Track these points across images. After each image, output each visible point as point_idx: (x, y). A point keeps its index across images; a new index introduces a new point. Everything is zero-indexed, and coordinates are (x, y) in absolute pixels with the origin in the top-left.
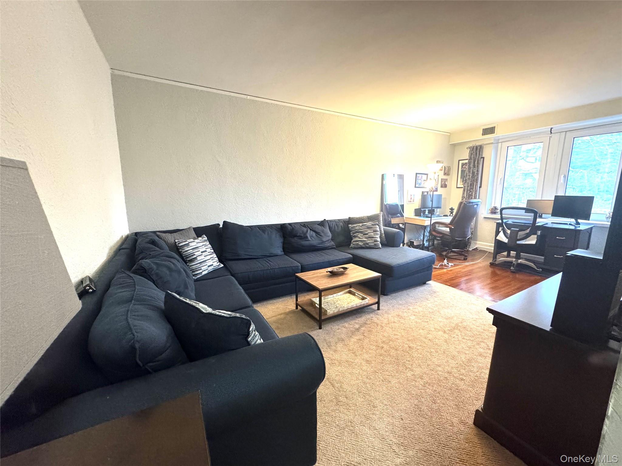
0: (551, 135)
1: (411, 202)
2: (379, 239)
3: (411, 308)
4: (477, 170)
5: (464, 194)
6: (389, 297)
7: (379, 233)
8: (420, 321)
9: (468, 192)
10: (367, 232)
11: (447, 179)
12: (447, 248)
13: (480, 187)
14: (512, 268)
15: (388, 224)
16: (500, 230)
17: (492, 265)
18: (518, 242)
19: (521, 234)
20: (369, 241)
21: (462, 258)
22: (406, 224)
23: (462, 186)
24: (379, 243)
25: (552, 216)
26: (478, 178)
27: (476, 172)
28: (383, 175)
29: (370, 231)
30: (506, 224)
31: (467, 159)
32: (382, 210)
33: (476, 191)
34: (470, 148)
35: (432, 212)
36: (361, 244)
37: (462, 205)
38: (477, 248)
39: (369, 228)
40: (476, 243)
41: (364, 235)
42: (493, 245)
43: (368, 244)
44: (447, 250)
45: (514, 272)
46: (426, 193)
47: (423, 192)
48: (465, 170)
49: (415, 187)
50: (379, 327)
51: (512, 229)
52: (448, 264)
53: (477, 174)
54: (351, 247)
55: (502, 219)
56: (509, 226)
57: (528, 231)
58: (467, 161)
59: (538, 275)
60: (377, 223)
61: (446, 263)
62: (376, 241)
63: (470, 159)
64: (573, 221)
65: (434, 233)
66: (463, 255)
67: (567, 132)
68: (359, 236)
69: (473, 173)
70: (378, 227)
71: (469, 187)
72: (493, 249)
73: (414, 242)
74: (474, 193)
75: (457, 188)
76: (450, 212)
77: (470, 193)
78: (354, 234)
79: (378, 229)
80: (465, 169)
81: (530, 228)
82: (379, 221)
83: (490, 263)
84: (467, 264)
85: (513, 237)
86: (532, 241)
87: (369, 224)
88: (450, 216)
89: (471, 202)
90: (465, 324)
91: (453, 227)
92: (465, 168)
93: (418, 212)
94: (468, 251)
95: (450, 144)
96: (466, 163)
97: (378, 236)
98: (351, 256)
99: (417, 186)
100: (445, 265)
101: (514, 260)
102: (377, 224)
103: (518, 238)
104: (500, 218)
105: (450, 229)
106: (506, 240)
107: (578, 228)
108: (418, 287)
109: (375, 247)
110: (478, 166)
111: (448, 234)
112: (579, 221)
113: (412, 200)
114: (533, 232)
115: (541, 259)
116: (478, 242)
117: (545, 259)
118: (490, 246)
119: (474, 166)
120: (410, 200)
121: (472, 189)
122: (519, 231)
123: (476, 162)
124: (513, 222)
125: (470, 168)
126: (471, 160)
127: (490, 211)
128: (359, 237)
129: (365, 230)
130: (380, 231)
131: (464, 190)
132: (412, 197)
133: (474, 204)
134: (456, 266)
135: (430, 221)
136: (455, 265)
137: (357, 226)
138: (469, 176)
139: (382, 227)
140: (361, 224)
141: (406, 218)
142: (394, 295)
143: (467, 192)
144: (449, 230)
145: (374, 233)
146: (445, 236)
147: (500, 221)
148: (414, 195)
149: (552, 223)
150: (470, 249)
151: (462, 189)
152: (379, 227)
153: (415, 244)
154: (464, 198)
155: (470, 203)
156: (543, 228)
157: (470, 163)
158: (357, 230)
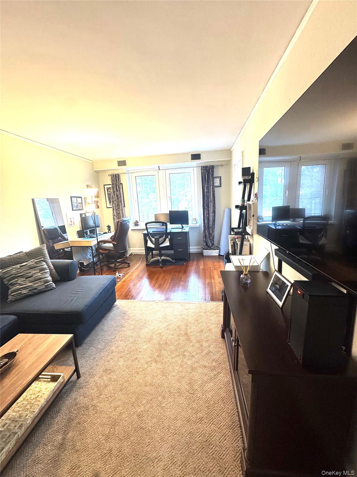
0: (158, 171)
1: (71, 225)
2: (50, 278)
3: (113, 348)
4: (120, 194)
5: (113, 212)
6: (84, 346)
7: (48, 270)
8: (129, 362)
9: (117, 211)
10: (30, 275)
11: (98, 201)
12: (114, 261)
13: (124, 207)
14: (161, 265)
15: (54, 254)
16: (147, 239)
17: (147, 265)
18: (161, 246)
19: (161, 239)
20: (36, 285)
21: (126, 265)
22: (72, 247)
23: (111, 206)
24: (51, 282)
25: (170, 224)
26: (121, 199)
27: (119, 195)
28: (33, 200)
29: (34, 272)
30: (150, 233)
31: (111, 185)
32: (42, 242)
33: (122, 210)
34: (111, 175)
35: (93, 231)
36: (24, 292)
37: (119, 224)
38: (131, 253)
39: (31, 268)
40: (130, 250)
41: (26, 278)
42: (144, 248)
43: (36, 289)
44: (114, 262)
45: (162, 268)
46: (84, 216)
47: (81, 214)
48: (111, 193)
49: (73, 210)
51: (155, 237)
52: (120, 275)
53: (120, 196)
54: (11, 301)
55: (147, 229)
56: (153, 235)
57: (164, 237)
58: (111, 186)
59: (173, 265)
60: (43, 259)
61: (118, 276)
62: (47, 281)
63: (113, 184)
64: (180, 226)
65: (101, 251)
66: (127, 263)
67: (166, 170)
68: (19, 282)
69: (117, 196)
70: (45, 264)
71: (117, 207)
72: (145, 251)
73: (83, 263)
74: (121, 212)
75: (107, 208)
76: (108, 229)
77: (119, 212)
78: (9, 281)
79: (46, 266)
80: (110, 192)
81: (164, 236)
82: (44, 256)
83: (146, 265)
84: (132, 270)
85: (157, 243)
86: (167, 243)
87: (31, 262)
88: (108, 232)
89: (125, 220)
91: (116, 243)
92: (110, 191)
93: (81, 234)
94: (127, 257)
95: (95, 171)
96: (110, 188)
97: (48, 275)
98: (13, 317)
99: (74, 209)
100: (118, 277)
101: (159, 258)
102: (42, 260)
103: (160, 243)
104: (145, 228)
105: (113, 244)
106: (153, 246)
107: (184, 231)
108: (108, 314)
109: (47, 290)
110: (119, 190)
111: (113, 249)
112: (183, 225)
113: (72, 224)
114: (166, 237)
115: (172, 252)
116: (131, 249)
117: (174, 251)
118: (143, 250)
119: (117, 190)
120: (70, 223)
121: (119, 208)
122: (159, 238)
123: (118, 187)
124: (153, 232)
125: (114, 192)
126: (114, 185)
127: (134, 224)
128: (20, 284)
129: (28, 272)
130: (49, 266)
131: (113, 210)
132: (72, 220)
133: (127, 221)
134: (126, 275)
135: (97, 240)
136: (125, 275)
137: (13, 270)
138: (115, 198)
139: (49, 261)
140: (18, 266)
141: (70, 241)
142: (88, 340)
143: (116, 211)
144: (112, 246)
145: (41, 272)
146: (112, 252)
147: (146, 232)
148: (73, 218)
149: (171, 228)
150: (128, 256)
151: (112, 208)
152: (46, 263)
153: (85, 264)
154: (115, 216)
155: (124, 221)
156: (171, 233)
157: (113, 187)
158: (14, 275)
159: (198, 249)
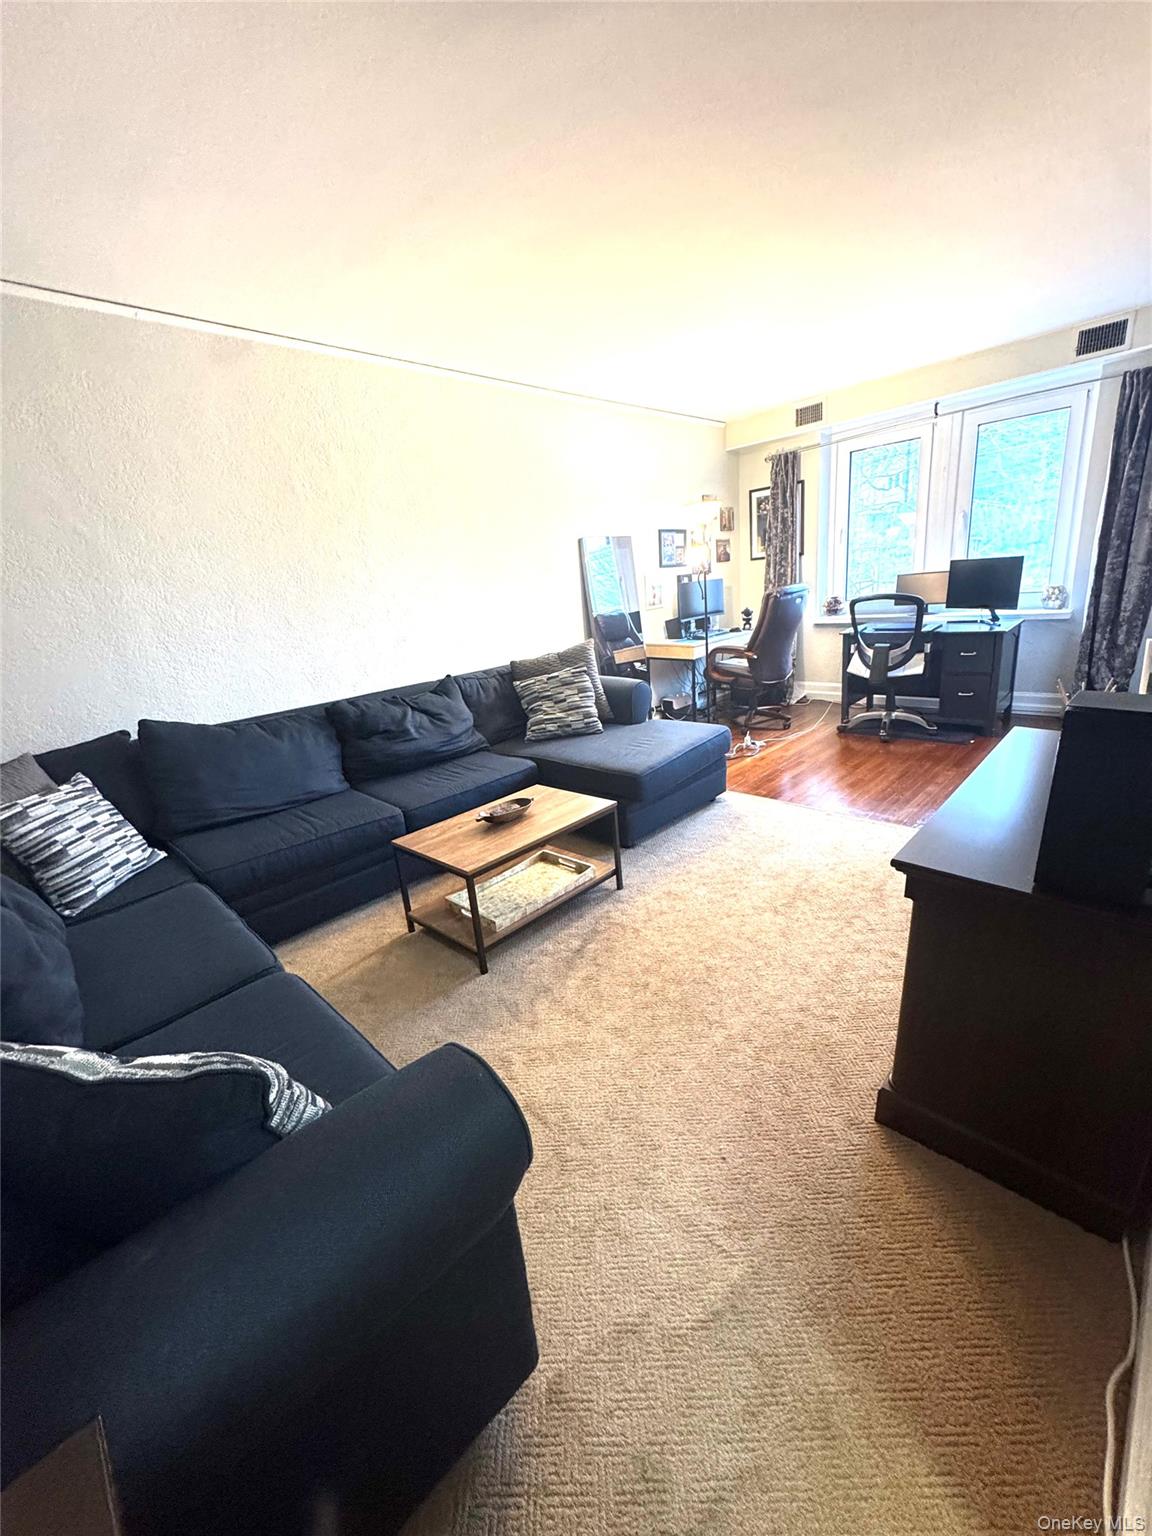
0: (934, 421)
1: (654, 604)
2: (594, 710)
3: (693, 868)
4: (793, 514)
5: (768, 573)
6: (639, 850)
7: (592, 694)
8: (718, 896)
9: (778, 568)
10: (562, 696)
11: (728, 541)
12: (747, 707)
13: (801, 554)
14: (882, 733)
15: (608, 667)
16: (852, 651)
17: (841, 731)
18: (891, 674)
19: (895, 653)
20: (570, 718)
21: (779, 725)
22: (651, 661)
23: (764, 554)
24: (596, 719)
25: (947, 607)
26: (794, 531)
27: (790, 519)
28: (580, 541)
29: (569, 692)
30: (863, 634)
31: (769, 488)
32: (589, 635)
33: (793, 564)
34: (772, 459)
35: (704, 624)
36: (551, 727)
37: (771, 600)
38: (805, 697)
39: (566, 684)
40: (804, 686)
41: (556, 703)
42: (840, 685)
43: (569, 726)
44: (748, 710)
45: (885, 742)
46: (686, 580)
47: (679, 577)
48: (766, 515)
49: (661, 566)
50: (630, 934)
51: (877, 645)
52: (753, 744)
53: (792, 522)
54: (529, 740)
55: (854, 624)
56: (870, 639)
57: (907, 646)
58: (767, 493)
59: (930, 740)
60: (585, 668)
61: (749, 744)
62: (588, 715)
63: (775, 484)
64: (986, 613)
65: (715, 676)
66: (782, 718)
67: (966, 412)
68: (544, 708)
69: (784, 520)
70: (587, 678)
71: (779, 556)
72: (840, 694)
73: (671, 703)
74: (789, 570)
75: (752, 559)
76: (744, 619)
77: (782, 571)
78: (529, 704)
79: (589, 684)
80: (765, 512)
81: (909, 642)
82: (588, 663)
83: (838, 728)
84: (791, 737)
85: (879, 665)
86: (916, 667)
87: (564, 674)
88: (744, 629)
89: (789, 591)
90: (813, 882)
91: (755, 657)
92: (765, 509)
93: (675, 629)
94: (789, 705)
95: (728, 452)
96: (766, 498)
97: (591, 702)
98: (531, 763)
99: (664, 562)
100: (747, 746)
101: (884, 713)
102: (585, 671)
103: (890, 664)
104: (850, 621)
105: (750, 660)
106: (865, 673)
107: (997, 629)
108: (700, 813)
109: (586, 732)
110: (792, 504)
111: (747, 674)
112: (998, 612)
113: (657, 601)
114: (917, 648)
115: (933, 703)
116: (806, 683)
117: (941, 702)
118: (835, 689)
119: (785, 502)
120: (652, 601)
121: (786, 559)
122: (890, 648)
123: (788, 494)
124: (876, 630)
125: (775, 510)
126: (778, 488)
127: (825, 609)
128: (545, 711)
129: (559, 690)
130: (595, 687)
131: (768, 565)
132: (657, 591)
133: (794, 595)
134: (771, 746)
135: (704, 647)
136: (769, 745)
137: (536, 683)
138: (776, 528)
139: (598, 678)
140: (544, 677)
141: (647, 645)
142: (649, 842)
143: (775, 569)
144: (747, 665)
145: (581, 695)
146: (742, 680)
147: (851, 630)
148: (660, 587)
149: (948, 622)
150: (793, 702)
151: (764, 561)
152: (592, 679)
153: (676, 707)
154: (771, 582)
155: (786, 594)
156: (936, 636)
157: (774, 496)
158: (536, 694)
159: (1048, 704)
